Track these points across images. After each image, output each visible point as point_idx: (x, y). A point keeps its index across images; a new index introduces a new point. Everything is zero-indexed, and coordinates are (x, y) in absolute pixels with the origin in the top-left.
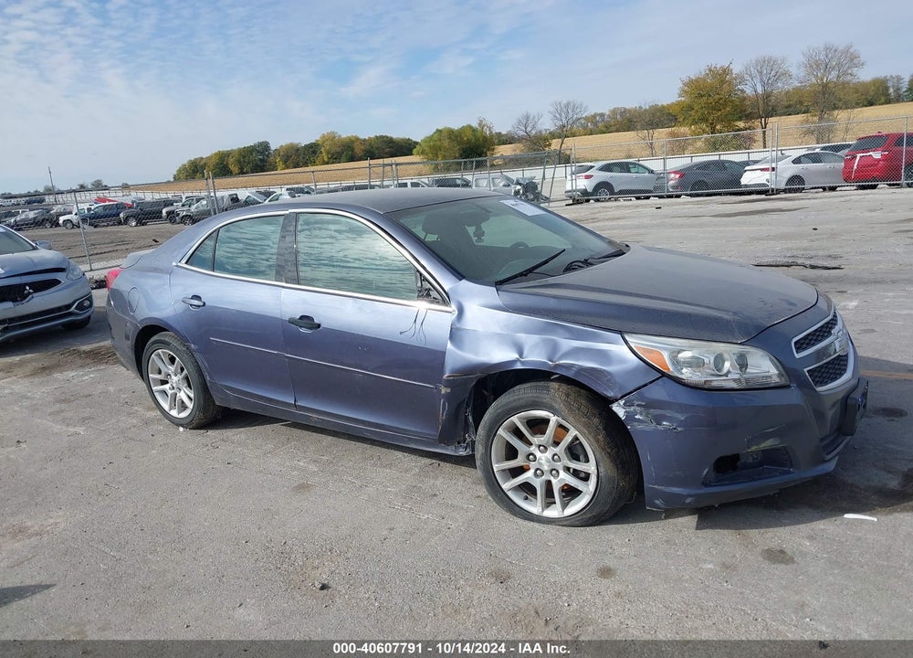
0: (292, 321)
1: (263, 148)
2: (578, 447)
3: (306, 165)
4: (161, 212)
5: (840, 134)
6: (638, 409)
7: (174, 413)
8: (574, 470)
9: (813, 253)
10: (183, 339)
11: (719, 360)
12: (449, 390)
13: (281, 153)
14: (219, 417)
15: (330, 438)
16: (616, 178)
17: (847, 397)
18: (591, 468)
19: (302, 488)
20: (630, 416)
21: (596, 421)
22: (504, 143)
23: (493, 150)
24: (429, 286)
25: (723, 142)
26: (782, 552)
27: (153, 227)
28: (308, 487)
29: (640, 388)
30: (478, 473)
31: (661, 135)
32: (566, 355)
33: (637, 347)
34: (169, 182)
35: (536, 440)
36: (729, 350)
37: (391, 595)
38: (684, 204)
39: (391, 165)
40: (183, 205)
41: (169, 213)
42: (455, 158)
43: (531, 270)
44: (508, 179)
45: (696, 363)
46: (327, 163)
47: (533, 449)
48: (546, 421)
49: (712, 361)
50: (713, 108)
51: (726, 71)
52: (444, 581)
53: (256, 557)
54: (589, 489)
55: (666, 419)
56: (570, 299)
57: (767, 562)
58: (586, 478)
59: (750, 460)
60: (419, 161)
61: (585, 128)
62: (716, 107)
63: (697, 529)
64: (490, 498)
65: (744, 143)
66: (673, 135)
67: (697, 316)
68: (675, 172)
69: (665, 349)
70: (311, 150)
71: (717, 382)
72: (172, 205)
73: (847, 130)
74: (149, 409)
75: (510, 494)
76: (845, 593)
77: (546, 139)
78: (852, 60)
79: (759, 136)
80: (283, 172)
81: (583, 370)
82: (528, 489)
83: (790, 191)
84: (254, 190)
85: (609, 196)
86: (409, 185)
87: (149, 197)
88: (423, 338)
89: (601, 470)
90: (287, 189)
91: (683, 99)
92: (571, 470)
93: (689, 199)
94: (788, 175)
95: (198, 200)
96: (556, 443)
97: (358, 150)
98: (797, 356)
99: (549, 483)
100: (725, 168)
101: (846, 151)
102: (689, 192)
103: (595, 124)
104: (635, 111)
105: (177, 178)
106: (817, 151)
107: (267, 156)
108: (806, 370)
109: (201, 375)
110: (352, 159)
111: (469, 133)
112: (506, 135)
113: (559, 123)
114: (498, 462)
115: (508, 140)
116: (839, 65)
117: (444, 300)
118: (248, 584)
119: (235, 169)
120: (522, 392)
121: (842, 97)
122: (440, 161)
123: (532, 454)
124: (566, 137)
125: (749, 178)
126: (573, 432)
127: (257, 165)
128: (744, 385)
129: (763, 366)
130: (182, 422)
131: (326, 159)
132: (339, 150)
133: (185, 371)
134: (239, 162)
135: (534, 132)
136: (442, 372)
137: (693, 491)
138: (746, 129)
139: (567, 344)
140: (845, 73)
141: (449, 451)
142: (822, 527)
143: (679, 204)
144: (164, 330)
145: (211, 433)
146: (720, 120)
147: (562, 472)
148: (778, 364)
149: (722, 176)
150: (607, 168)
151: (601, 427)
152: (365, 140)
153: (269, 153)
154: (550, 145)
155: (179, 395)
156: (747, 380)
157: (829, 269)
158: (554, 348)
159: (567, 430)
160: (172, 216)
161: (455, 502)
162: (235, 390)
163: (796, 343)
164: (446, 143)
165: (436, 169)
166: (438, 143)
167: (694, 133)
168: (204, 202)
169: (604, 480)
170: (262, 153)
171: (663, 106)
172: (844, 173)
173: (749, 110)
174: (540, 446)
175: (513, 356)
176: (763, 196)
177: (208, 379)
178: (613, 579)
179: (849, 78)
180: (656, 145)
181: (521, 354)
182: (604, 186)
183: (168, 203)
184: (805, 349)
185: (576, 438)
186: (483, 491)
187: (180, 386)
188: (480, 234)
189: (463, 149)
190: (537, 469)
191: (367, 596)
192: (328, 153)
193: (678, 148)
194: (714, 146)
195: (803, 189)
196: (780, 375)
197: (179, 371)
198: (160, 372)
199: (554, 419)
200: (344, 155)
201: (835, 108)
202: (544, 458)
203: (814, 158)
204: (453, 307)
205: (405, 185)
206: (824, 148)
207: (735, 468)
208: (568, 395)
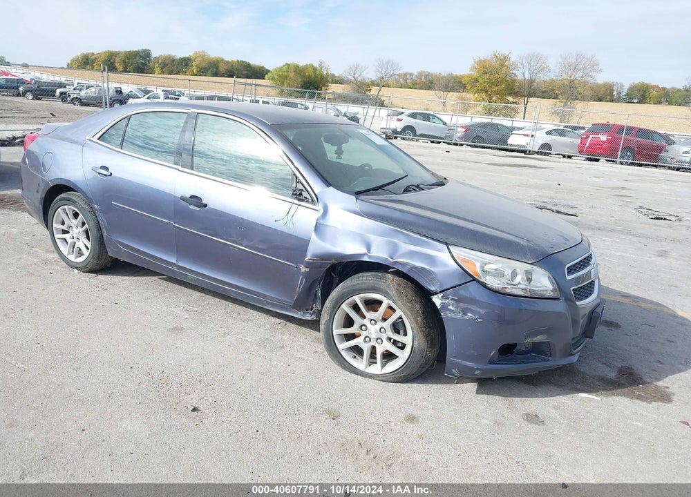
0: (183, 199)
1: (146, 54)
2: (400, 324)
3: (178, 73)
4: (55, 92)
5: (576, 119)
6: (451, 302)
7: (72, 258)
8: (395, 340)
9: (557, 202)
10: (89, 200)
11: (514, 274)
12: (307, 270)
13: (160, 61)
14: (109, 266)
15: (199, 293)
16: (418, 124)
17: (593, 311)
18: (408, 340)
19: (177, 330)
20: (445, 306)
21: (418, 306)
22: (336, 82)
23: (327, 86)
24: (302, 188)
25: (496, 110)
26: (536, 416)
27: (46, 103)
28: (181, 330)
29: (455, 287)
30: (321, 335)
31: (453, 97)
32: (403, 255)
33: (457, 257)
34: (63, 68)
35: (369, 315)
36: (521, 267)
37: (248, 420)
38: (466, 151)
39: (251, 85)
40: (75, 89)
41: (61, 94)
42: (297, 88)
43: (381, 187)
44: (338, 111)
45: (499, 274)
46: (196, 75)
47: (366, 322)
48: (380, 303)
49: (510, 275)
50: (493, 84)
51: (505, 58)
52: (290, 414)
53: (139, 381)
54: (403, 355)
55: (471, 311)
56: (411, 213)
57: (526, 423)
58: (403, 347)
59: (523, 348)
60: (269, 85)
61: (398, 82)
62: (495, 83)
63: (477, 393)
64: (326, 353)
65: (511, 113)
66: (461, 98)
67: (501, 239)
68: (463, 127)
69: (478, 261)
70: (184, 62)
71: (510, 290)
72: (65, 87)
73: (581, 116)
74: (48, 251)
75: (343, 353)
76: (579, 449)
77: (368, 86)
78: (593, 66)
79: (521, 110)
80: (159, 76)
81: (414, 268)
82: (358, 351)
83: (541, 154)
84: (135, 87)
85: (412, 137)
86: (261, 102)
87: (46, 77)
88: (292, 227)
89: (416, 343)
90: (163, 91)
91: (473, 73)
92: (392, 340)
93: (469, 148)
94: (541, 142)
95: (88, 88)
96: (384, 320)
97: (222, 68)
98: (568, 278)
99: (374, 348)
100: (498, 130)
101: (583, 131)
102: (469, 143)
103: (406, 80)
104: (436, 76)
105: (69, 66)
106: (562, 128)
107: (148, 61)
108: (572, 288)
109: (100, 229)
110: (216, 75)
111: (311, 71)
112: (338, 77)
113: (379, 75)
114: (337, 328)
115: (340, 81)
116: (585, 68)
117: (313, 200)
118: (133, 401)
119: (120, 67)
120: (365, 278)
121: (582, 92)
122: (285, 87)
123: (364, 325)
124: (383, 86)
125: (514, 140)
126: (399, 313)
127: (139, 67)
128: (528, 294)
129: (543, 282)
130: (78, 266)
131: (195, 72)
132: (207, 66)
133: (86, 226)
134: (124, 61)
135: (360, 78)
136: (304, 255)
137: (480, 366)
138: (513, 103)
139: (406, 247)
140: (587, 75)
141: (298, 315)
142: (564, 401)
143: (462, 151)
144: (73, 190)
145: (100, 277)
146: (497, 93)
147: (385, 340)
148: (554, 281)
149: (494, 134)
150: (414, 116)
151: (420, 312)
152: (228, 62)
153: (150, 59)
154: (370, 90)
155: (78, 244)
156: (530, 291)
157: (569, 215)
158: (394, 249)
159: (394, 310)
160: (64, 97)
161: (298, 354)
162: (125, 245)
163: (568, 268)
164: (292, 75)
165: (281, 94)
166: (286, 74)
167: (476, 100)
168: (93, 90)
169: (417, 350)
170: (144, 58)
171: (457, 76)
172: (579, 147)
173: (517, 89)
174: (371, 320)
175: (363, 250)
176: (523, 155)
177: (105, 234)
178: (416, 424)
179: (589, 79)
180: (447, 104)
181: (369, 250)
182: (409, 129)
183: (61, 85)
184: (573, 273)
185: (400, 318)
186: (321, 347)
187: (80, 237)
188: (339, 153)
189: (304, 82)
190: (366, 337)
191: (229, 419)
192: (198, 67)
193: (465, 109)
194: (489, 112)
195: (550, 154)
196: (554, 290)
197: (81, 225)
198: (63, 223)
199: (386, 302)
200: (210, 71)
201: (576, 99)
202: (373, 330)
203: (561, 133)
204: (320, 207)
205: (257, 102)
206: (566, 127)
207: (512, 353)
208: (399, 285)
